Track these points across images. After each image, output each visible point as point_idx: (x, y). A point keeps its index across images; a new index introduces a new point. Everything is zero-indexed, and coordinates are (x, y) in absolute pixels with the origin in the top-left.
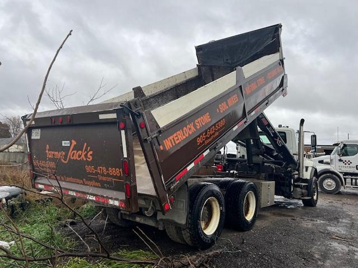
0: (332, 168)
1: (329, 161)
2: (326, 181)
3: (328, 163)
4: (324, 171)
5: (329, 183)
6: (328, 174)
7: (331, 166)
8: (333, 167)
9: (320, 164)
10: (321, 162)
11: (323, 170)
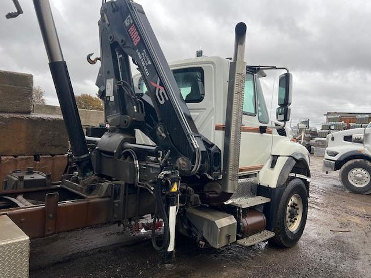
0: (366, 149)
1: (361, 136)
2: (354, 171)
3: (359, 141)
4: (351, 154)
5: (359, 176)
6: (358, 160)
7: (365, 145)
8: (367, 147)
9: (346, 142)
10: (348, 138)
11: (350, 152)
